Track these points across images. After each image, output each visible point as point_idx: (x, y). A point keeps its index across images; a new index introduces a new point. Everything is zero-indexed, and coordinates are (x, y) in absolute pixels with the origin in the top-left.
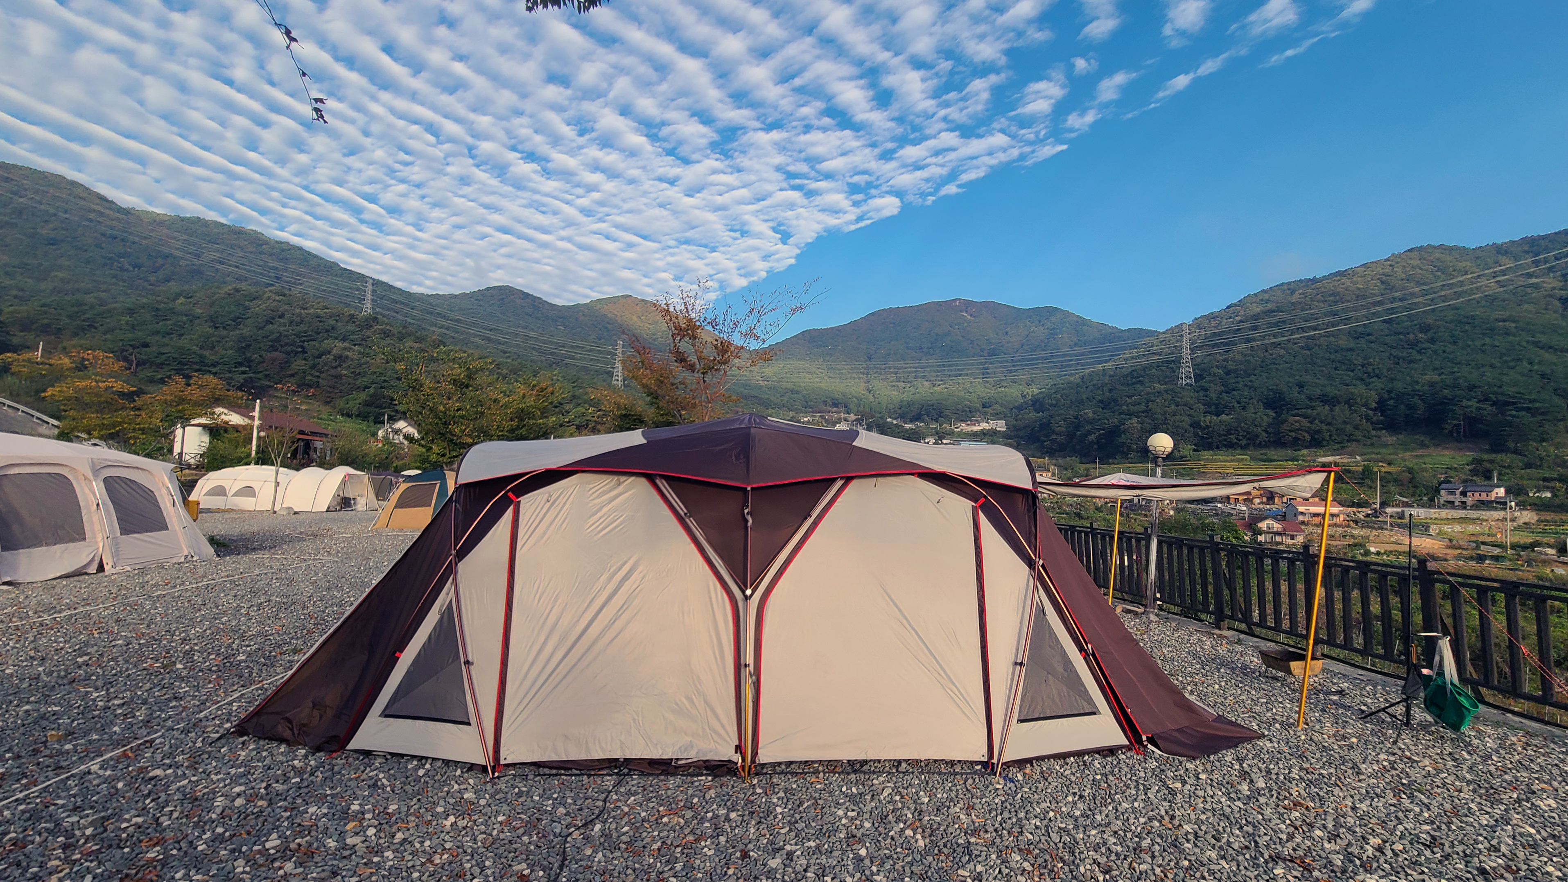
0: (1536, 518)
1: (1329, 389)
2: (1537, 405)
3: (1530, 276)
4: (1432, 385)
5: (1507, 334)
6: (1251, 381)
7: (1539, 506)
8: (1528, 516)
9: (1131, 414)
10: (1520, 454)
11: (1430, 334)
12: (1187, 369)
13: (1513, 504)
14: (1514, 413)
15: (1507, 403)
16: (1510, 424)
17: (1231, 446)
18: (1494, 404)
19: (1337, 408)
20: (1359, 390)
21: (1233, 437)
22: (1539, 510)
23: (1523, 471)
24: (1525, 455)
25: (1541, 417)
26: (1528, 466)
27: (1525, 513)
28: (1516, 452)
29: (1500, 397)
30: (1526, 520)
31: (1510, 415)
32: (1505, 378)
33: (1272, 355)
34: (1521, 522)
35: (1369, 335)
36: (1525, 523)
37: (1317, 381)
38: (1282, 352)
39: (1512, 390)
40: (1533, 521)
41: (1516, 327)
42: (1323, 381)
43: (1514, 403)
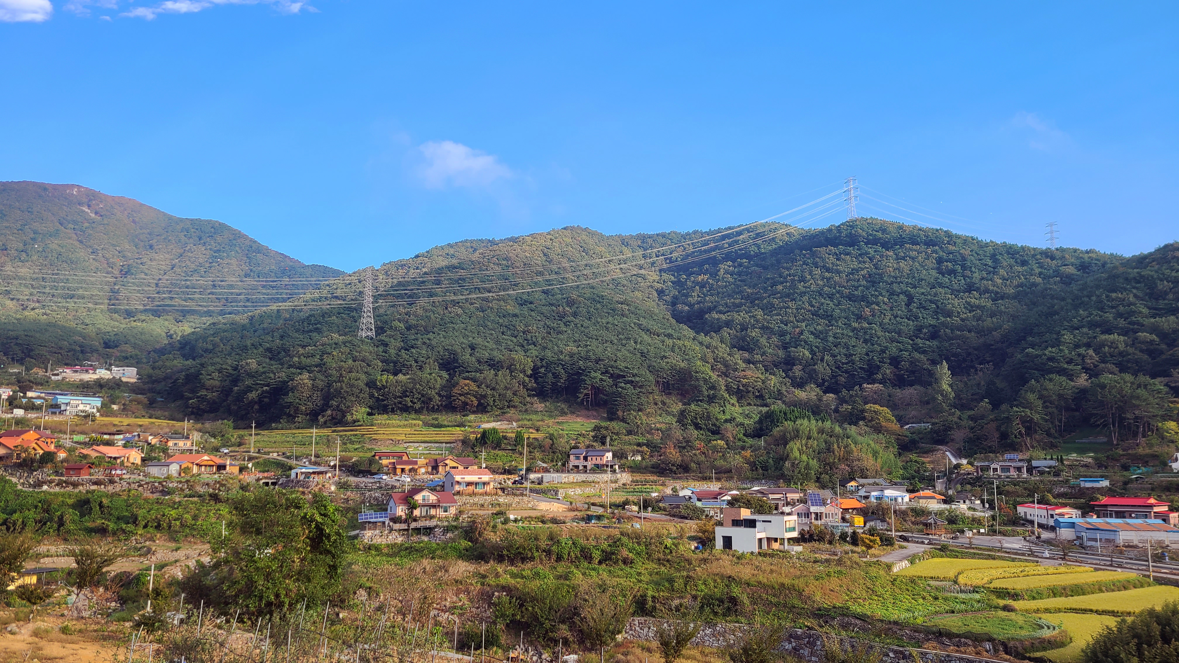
0: (630, 480)
1: (495, 353)
2: (638, 379)
3: (641, 268)
4: (572, 355)
5: (623, 315)
6: (429, 339)
7: (634, 469)
8: (625, 477)
9: (302, 368)
10: (626, 423)
11: (574, 309)
12: (369, 319)
13: (617, 467)
14: (623, 385)
15: (619, 376)
16: (620, 395)
17: (406, 409)
18: (612, 376)
19: (500, 373)
20: (519, 356)
21: (408, 399)
22: (633, 472)
23: (627, 437)
24: (628, 423)
25: (639, 390)
26: (630, 433)
27: (624, 474)
28: (624, 420)
29: (617, 372)
30: (623, 481)
31: (620, 387)
32: (619, 354)
33: (450, 313)
34: (620, 483)
35: (531, 303)
36: (624, 484)
37: (487, 344)
38: (460, 311)
39: (622, 365)
40: (628, 482)
41: (628, 310)
42: (491, 345)
43: (624, 377)
